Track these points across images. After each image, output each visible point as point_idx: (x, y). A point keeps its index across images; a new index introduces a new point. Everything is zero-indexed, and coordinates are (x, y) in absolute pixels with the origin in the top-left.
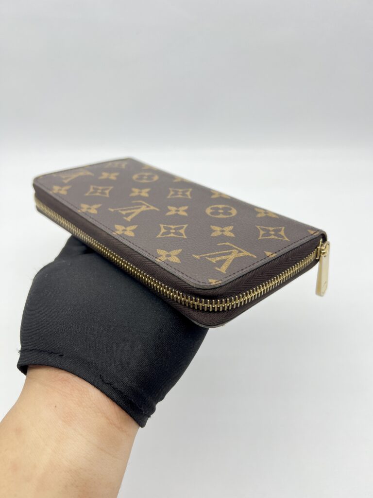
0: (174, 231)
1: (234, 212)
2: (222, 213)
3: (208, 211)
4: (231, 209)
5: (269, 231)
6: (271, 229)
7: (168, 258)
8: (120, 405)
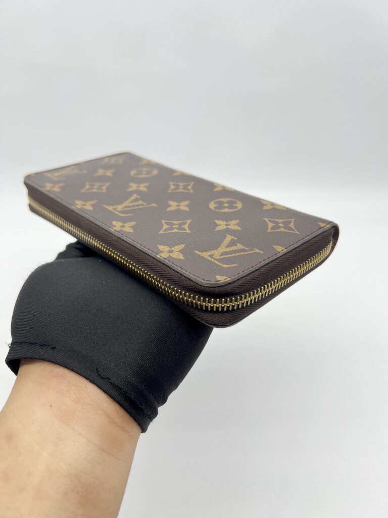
0: (177, 226)
1: (239, 205)
2: (227, 207)
3: (212, 205)
4: (236, 203)
5: (278, 223)
6: (280, 221)
7: (171, 255)
8: (118, 402)
